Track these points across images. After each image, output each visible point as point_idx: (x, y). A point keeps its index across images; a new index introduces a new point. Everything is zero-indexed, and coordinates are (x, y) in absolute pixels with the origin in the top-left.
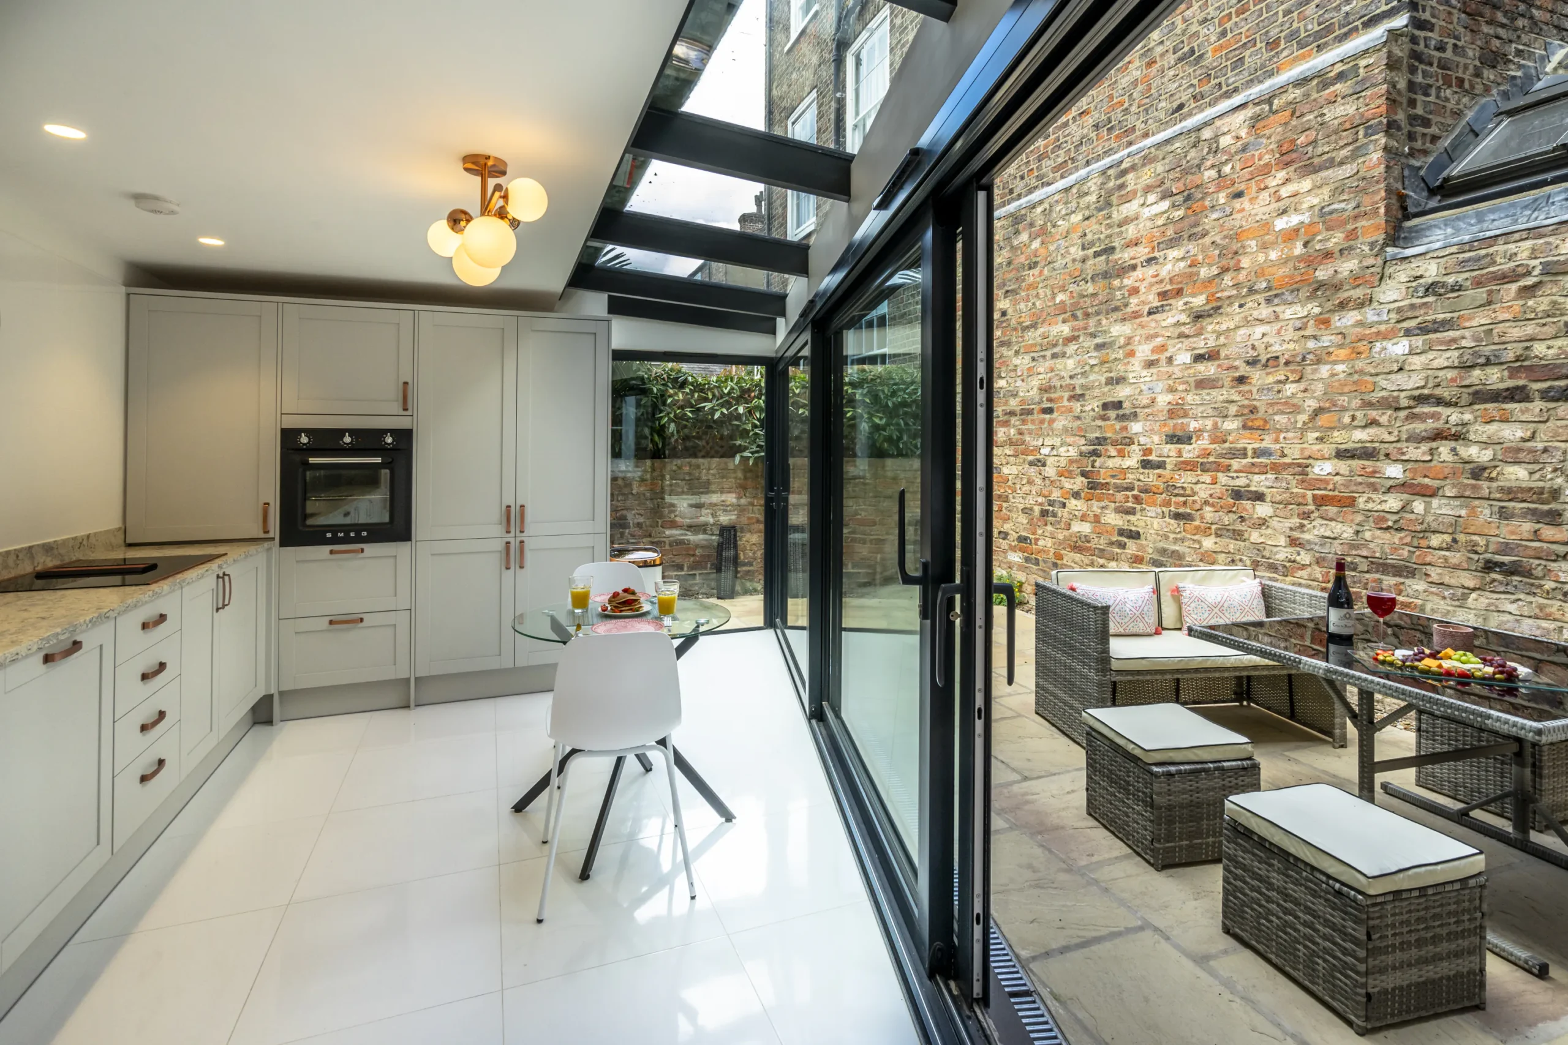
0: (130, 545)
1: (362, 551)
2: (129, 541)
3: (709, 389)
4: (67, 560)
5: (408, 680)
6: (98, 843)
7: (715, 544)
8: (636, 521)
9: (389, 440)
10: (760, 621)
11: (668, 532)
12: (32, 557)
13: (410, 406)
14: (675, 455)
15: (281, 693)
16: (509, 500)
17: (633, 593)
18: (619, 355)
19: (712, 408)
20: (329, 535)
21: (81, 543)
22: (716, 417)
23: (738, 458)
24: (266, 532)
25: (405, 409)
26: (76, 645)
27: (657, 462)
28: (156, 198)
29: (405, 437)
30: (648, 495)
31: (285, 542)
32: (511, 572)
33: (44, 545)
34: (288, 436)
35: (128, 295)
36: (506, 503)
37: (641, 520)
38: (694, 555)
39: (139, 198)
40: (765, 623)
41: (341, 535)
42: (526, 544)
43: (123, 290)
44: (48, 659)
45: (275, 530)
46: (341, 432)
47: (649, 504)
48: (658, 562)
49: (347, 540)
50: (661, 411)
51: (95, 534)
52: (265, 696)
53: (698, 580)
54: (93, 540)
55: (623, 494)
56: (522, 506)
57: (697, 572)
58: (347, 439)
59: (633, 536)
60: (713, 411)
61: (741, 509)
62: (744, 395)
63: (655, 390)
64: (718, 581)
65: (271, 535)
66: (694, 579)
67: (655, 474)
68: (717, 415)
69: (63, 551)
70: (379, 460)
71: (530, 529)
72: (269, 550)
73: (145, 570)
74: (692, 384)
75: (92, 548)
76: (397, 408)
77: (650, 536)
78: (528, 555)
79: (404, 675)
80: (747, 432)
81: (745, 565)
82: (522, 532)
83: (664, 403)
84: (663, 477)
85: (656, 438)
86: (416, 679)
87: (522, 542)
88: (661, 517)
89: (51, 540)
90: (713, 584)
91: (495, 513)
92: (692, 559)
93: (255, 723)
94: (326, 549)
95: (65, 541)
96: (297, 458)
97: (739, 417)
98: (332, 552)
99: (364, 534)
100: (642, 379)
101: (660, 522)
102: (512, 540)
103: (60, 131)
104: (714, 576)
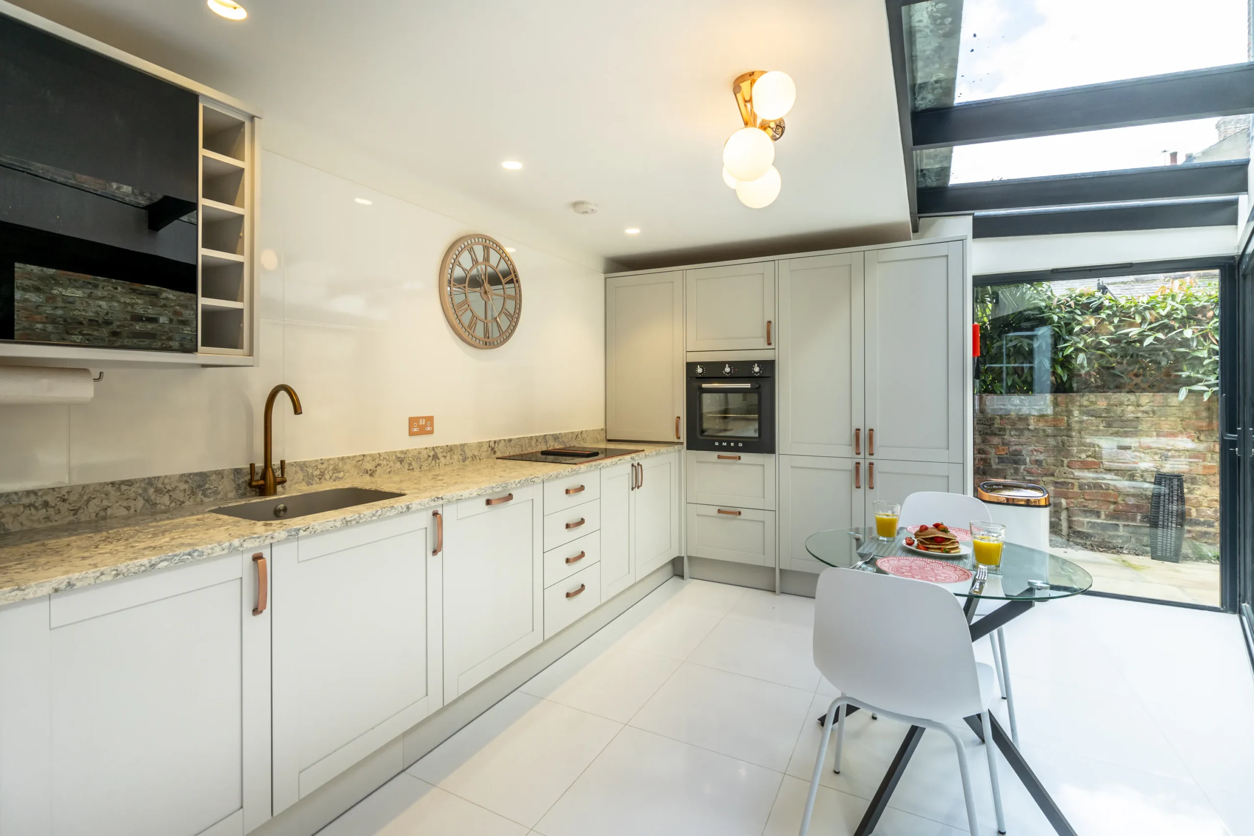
0: (610, 441)
1: (739, 458)
2: (608, 438)
3: (1137, 312)
4: (568, 445)
5: (774, 569)
6: (533, 631)
7: (1149, 493)
8: (1033, 458)
9: (757, 369)
10: (1215, 599)
11: (1077, 473)
12: (546, 442)
13: (772, 341)
14: (1087, 387)
15: (690, 558)
16: (858, 423)
17: (945, 530)
18: (980, 282)
19: (1141, 334)
20: (717, 444)
21: (577, 436)
22: (1146, 343)
23: (1184, 391)
24: (679, 438)
25: (769, 344)
26: (510, 497)
27: (1061, 397)
28: (582, 203)
29: (769, 366)
30: (1049, 431)
31: (689, 448)
32: (862, 490)
33: (553, 435)
34: (691, 367)
35: (606, 279)
36: (856, 425)
37: (1041, 457)
38: (1115, 503)
39: (575, 205)
40: (1223, 603)
41: (725, 444)
42: (875, 466)
43: (603, 276)
44: (488, 502)
45: (683, 438)
46: (723, 364)
47: (1051, 441)
48: (1043, 503)
49: (728, 449)
50: (1066, 341)
51: (586, 431)
52: (678, 557)
53: (1121, 531)
54: (584, 435)
55: (1016, 430)
56: (871, 430)
57: (1121, 523)
58: (727, 370)
59: (1030, 473)
60: (1142, 337)
61: (1195, 455)
62: (1193, 315)
63: (1056, 318)
64: (1154, 537)
65: (681, 440)
66: (1117, 530)
67: (1058, 409)
68: (1148, 341)
69: (565, 440)
70: (748, 386)
71: (879, 452)
72: (680, 451)
73: (588, 456)
74: (1110, 308)
75: (584, 440)
76: (762, 343)
77: (1052, 475)
78: (877, 477)
79: (770, 563)
80: (1201, 360)
81: (1197, 523)
82: (872, 454)
83: (1070, 332)
84: (1069, 413)
85: (1059, 370)
86: (781, 570)
87: (871, 464)
88: (1068, 454)
89: (558, 432)
90: (1146, 539)
91: (846, 436)
92: (1112, 507)
93: (675, 575)
94: (715, 454)
95: (566, 434)
96: (695, 384)
97: (1185, 343)
98: (719, 457)
99: (740, 445)
100: (1040, 309)
101: (1066, 461)
102: (862, 462)
103: (512, 165)
104: (1147, 530)
